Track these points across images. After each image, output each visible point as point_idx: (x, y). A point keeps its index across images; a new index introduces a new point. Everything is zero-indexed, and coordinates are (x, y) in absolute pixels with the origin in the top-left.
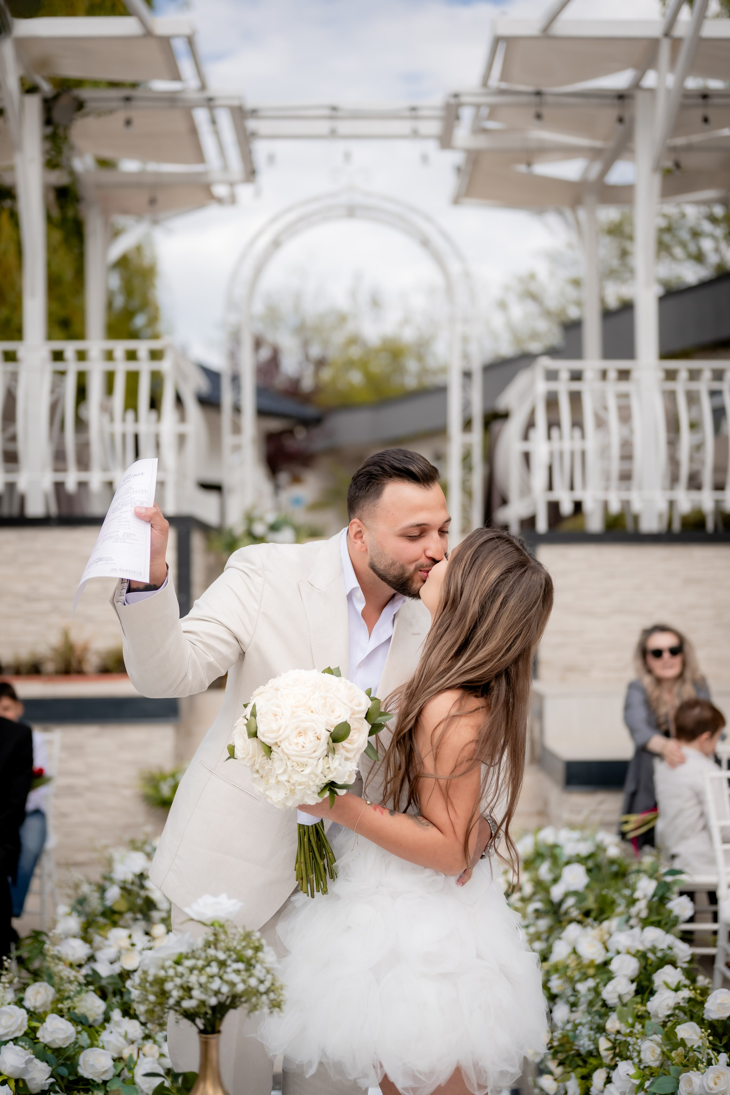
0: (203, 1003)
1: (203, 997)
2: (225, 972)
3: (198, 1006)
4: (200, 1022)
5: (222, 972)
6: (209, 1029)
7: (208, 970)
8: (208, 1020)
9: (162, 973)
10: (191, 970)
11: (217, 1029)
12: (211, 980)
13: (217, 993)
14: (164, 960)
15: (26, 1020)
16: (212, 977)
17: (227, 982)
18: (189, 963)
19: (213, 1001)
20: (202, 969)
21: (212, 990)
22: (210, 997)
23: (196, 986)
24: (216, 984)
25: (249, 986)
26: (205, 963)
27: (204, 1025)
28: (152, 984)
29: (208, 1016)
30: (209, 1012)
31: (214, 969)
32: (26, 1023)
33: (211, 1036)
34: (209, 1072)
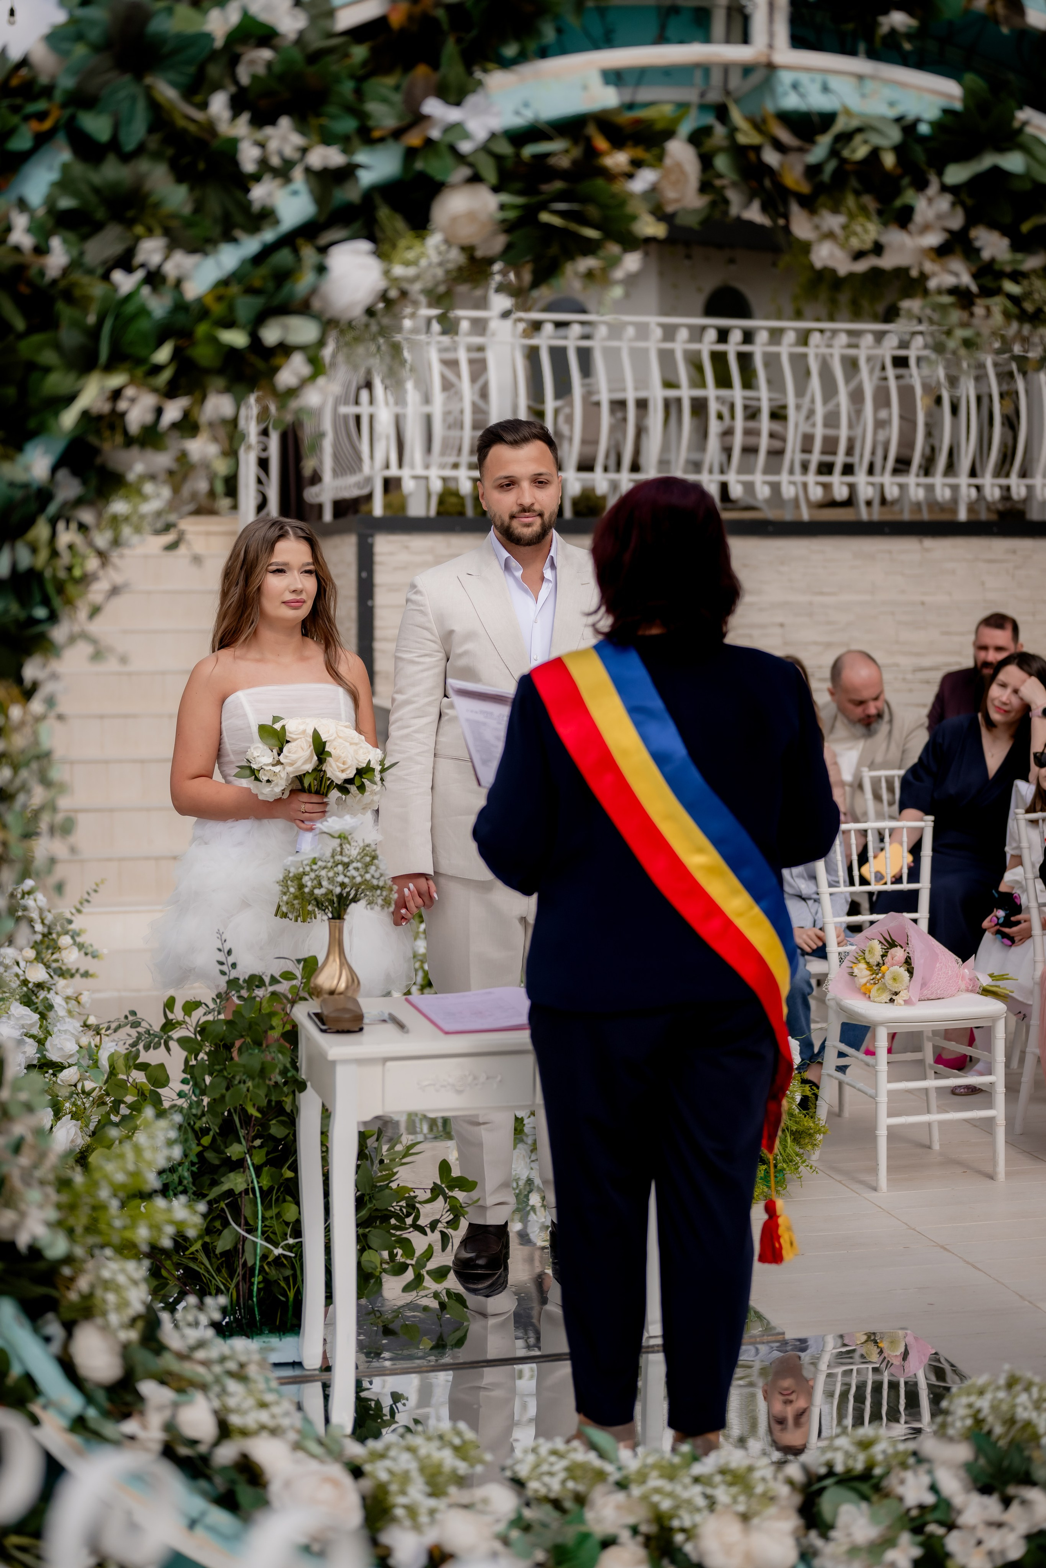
2: (348, 870)
4: (329, 910)
5: (345, 870)
6: (336, 916)
8: (336, 908)
9: (301, 871)
10: (322, 868)
12: (337, 876)
13: (343, 885)
14: (302, 859)
17: (350, 878)
18: (321, 863)
19: (339, 892)
20: (330, 867)
21: (337, 884)
22: (336, 889)
24: (341, 880)
26: (333, 864)
27: (332, 913)
28: (293, 882)
29: (336, 906)
33: (338, 921)
34: (337, 949)
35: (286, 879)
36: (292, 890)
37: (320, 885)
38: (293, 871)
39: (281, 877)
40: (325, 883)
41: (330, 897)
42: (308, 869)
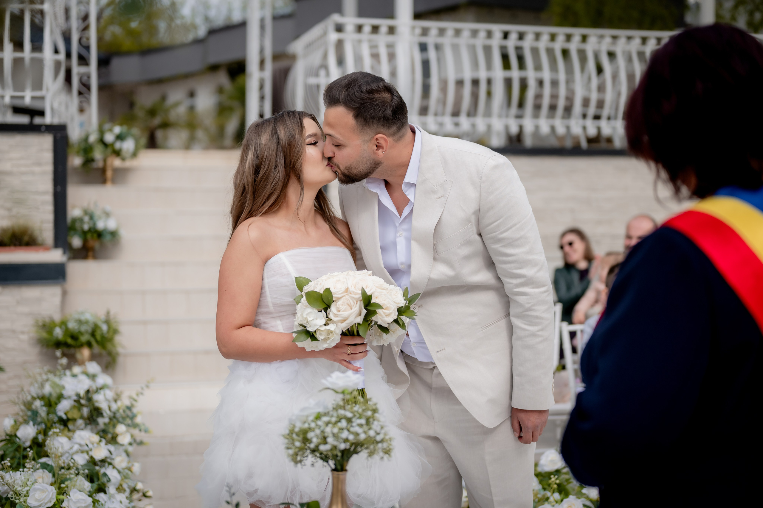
0: (335, 447)
1: (335, 443)
2: (352, 426)
3: (331, 450)
4: (332, 463)
5: (349, 426)
6: (339, 467)
7: (339, 424)
8: (339, 461)
9: (306, 426)
10: (327, 424)
11: (344, 469)
12: (341, 431)
13: (346, 440)
14: (307, 416)
15: (55, 494)
16: (342, 429)
17: (352, 433)
18: (325, 419)
19: (342, 446)
20: (336, 423)
21: (342, 438)
22: (340, 443)
23: (331, 435)
24: (345, 435)
25: (369, 436)
26: (337, 420)
27: (335, 465)
28: (297, 435)
29: (339, 458)
30: (339, 454)
31: (344, 424)
32: (54, 497)
33: (340, 473)
34: (340, 499)
35: (292, 432)
36: (298, 444)
37: (325, 443)
38: (299, 426)
39: (287, 432)
40: (330, 440)
41: (335, 453)
42: (313, 425)
